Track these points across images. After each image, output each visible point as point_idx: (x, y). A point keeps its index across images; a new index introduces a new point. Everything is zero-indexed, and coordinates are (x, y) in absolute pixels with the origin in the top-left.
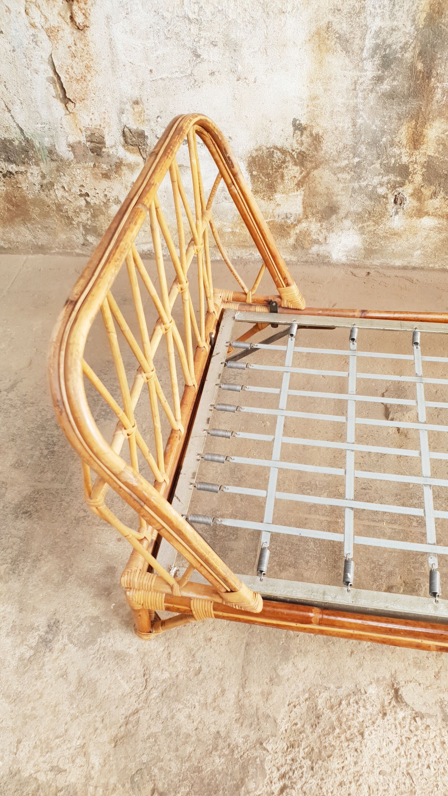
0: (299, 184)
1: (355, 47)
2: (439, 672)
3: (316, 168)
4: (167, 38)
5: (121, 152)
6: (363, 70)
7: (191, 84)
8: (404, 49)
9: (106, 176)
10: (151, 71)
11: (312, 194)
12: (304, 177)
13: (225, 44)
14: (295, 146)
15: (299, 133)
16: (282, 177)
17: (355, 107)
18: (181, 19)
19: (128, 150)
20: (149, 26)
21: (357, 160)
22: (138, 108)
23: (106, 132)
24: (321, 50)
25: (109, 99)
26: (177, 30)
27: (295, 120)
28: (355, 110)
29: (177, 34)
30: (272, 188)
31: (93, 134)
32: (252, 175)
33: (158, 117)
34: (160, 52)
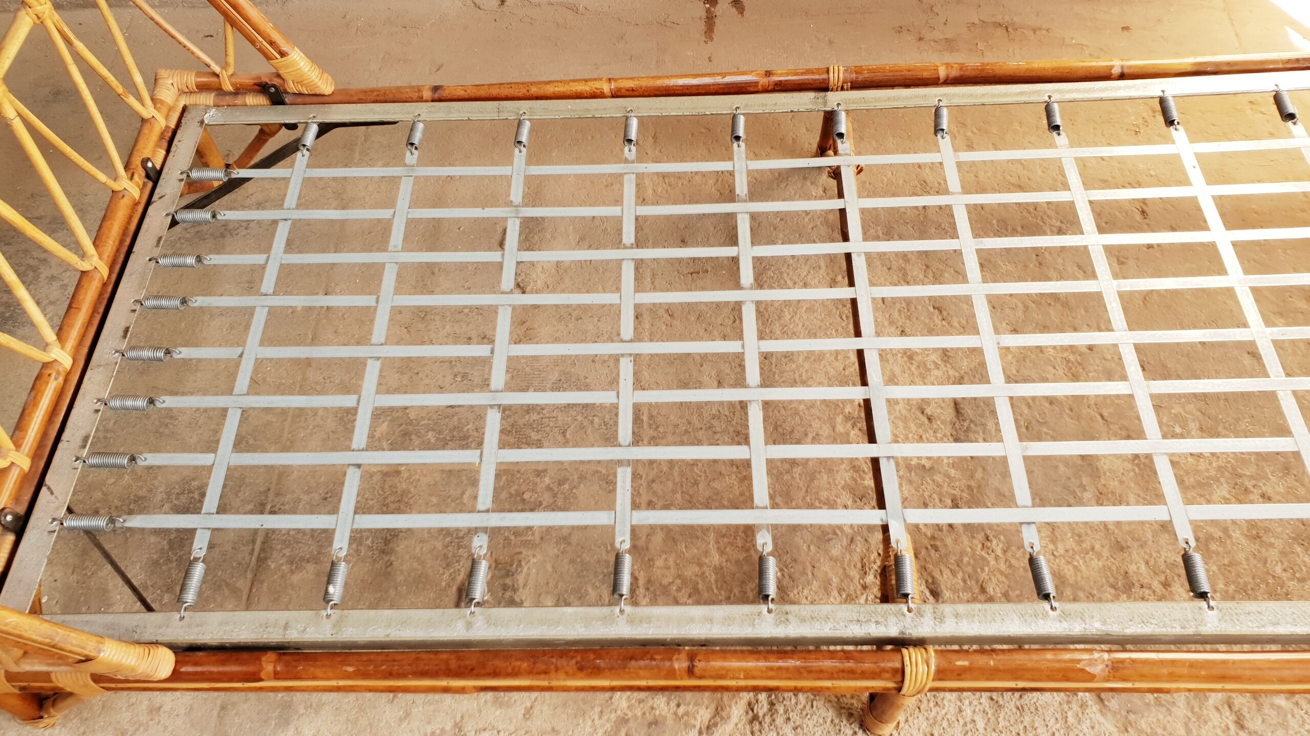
2: (531, 707)
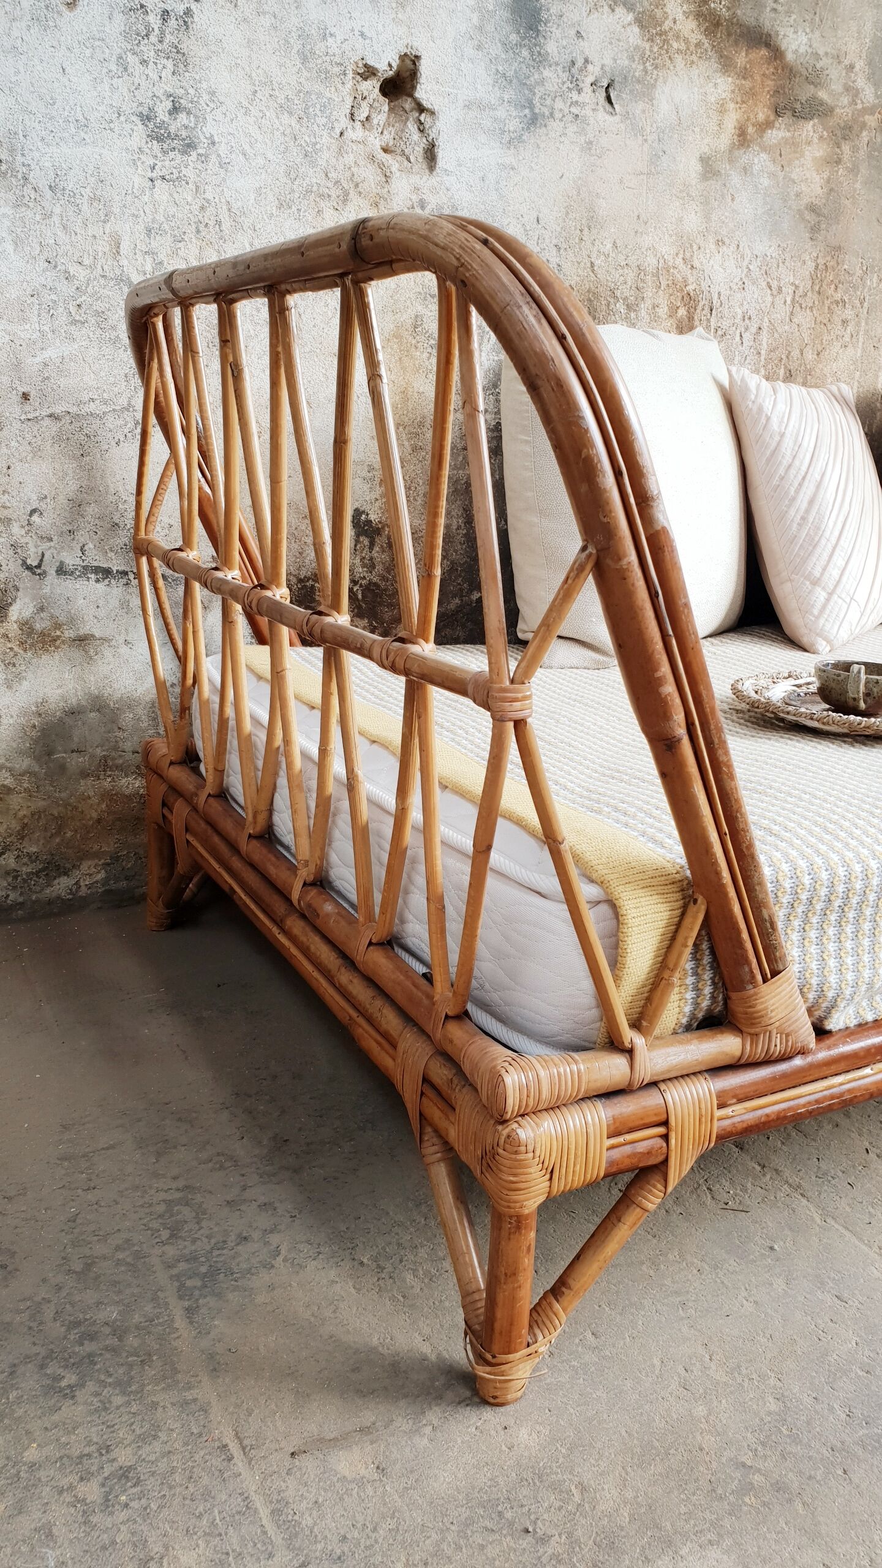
4: (74, 322)
7: (127, 431)
10: (25, 396)
15: (365, 541)
18: (112, 283)
20: (29, 291)
24: (404, 369)
26: (99, 306)
27: (358, 514)
29: (98, 314)
33: (33, 511)
34: (51, 353)
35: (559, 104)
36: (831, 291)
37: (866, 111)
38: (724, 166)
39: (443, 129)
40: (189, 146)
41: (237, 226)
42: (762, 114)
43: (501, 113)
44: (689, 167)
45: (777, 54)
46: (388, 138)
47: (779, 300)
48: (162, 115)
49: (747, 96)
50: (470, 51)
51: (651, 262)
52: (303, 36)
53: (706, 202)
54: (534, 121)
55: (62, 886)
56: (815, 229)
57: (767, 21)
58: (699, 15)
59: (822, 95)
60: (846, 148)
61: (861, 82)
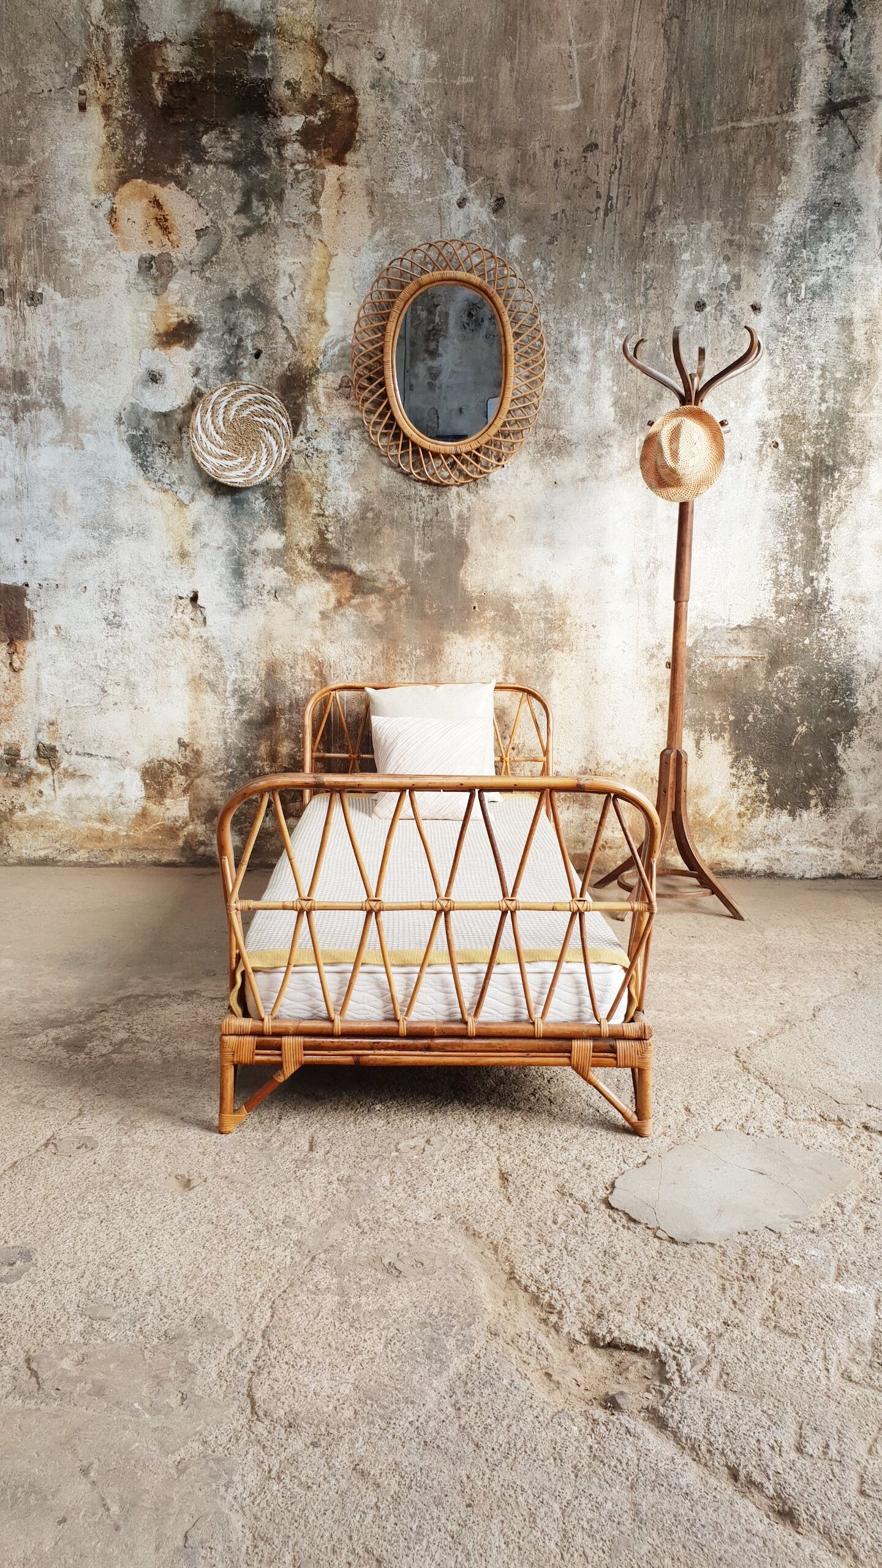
0: (185, 791)
1: (221, 690)
3: (198, 777)
4: (82, 679)
5: (33, 763)
6: (227, 705)
8: (254, 691)
9: (16, 785)
10: (67, 701)
11: (196, 799)
12: (189, 785)
13: (126, 684)
14: (181, 759)
15: (183, 749)
16: (171, 785)
17: (225, 730)
19: (39, 762)
20: (69, 671)
21: (230, 770)
22: (52, 728)
23: (23, 746)
24: (196, 691)
25: (29, 720)
26: (90, 674)
27: (180, 739)
28: (225, 732)
29: (90, 677)
30: (162, 794)
31: (11, 748)
32: (145, 784)
33: (69, 735)
34: (75, 688)
35: (254, 600)
36: (393, 657)
37: (401, 588)
38: (332, 614)
39: (208, 612)
40: (119, 626)
41: (135, 648)
42: (348, 593)
43: (230, 605)
44: (315, 616)
45: (351, 572)
46: (192, 616)
47: (365, 663)
48: (111, 617)
49: (339, 589)
50: (217, 587)
51: (300, 651)
52: (156, 590)
53: (324, 628)
54: (244, 606)
55: (73, 857)
56: (380, 636)
57: (345, 562)
58: (312, 565)
59: (378, 584)
60: (394, 603)
61: (396, 578)
